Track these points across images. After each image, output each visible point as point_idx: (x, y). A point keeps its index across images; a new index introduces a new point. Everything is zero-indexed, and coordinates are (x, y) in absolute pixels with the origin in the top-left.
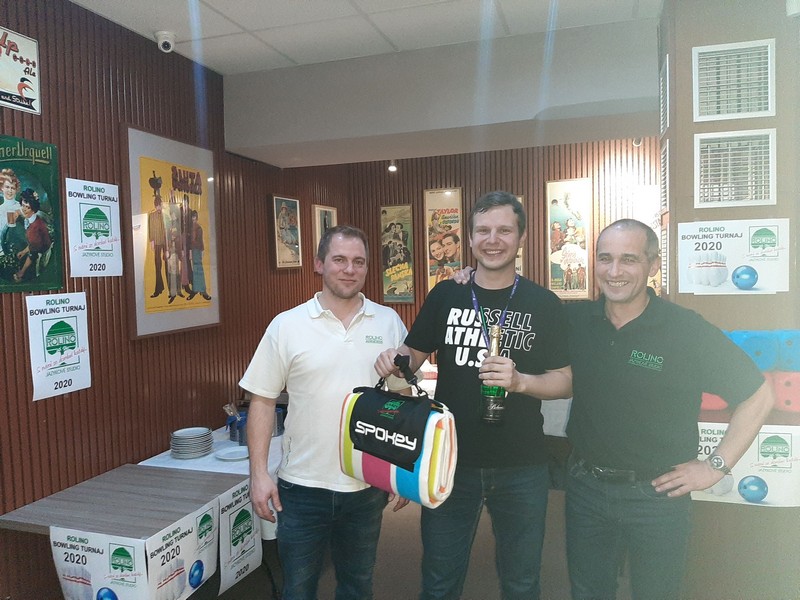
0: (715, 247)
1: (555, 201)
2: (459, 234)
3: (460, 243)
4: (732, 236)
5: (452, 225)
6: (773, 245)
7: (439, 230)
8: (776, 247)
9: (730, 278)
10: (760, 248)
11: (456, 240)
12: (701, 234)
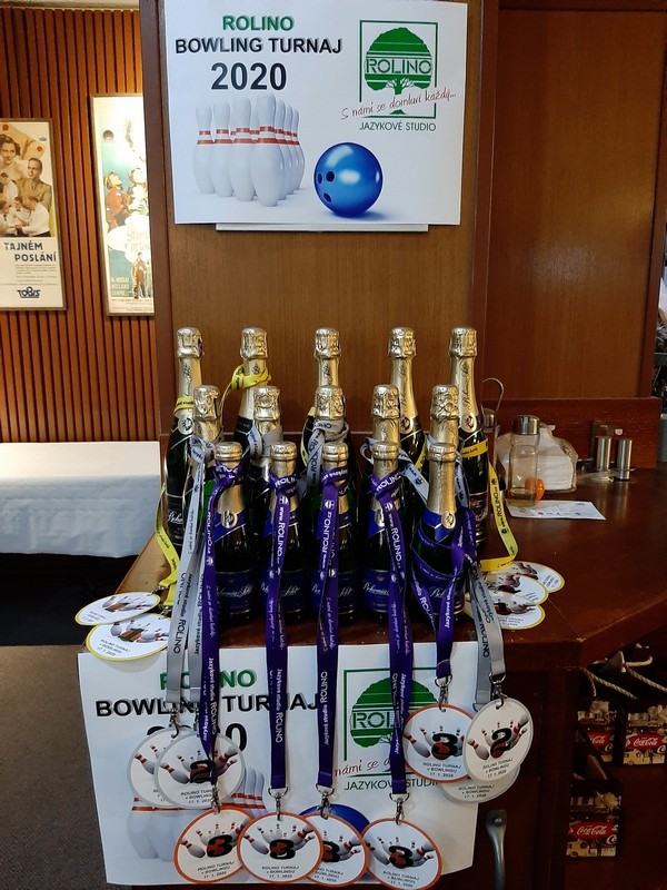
0: (266, 81)
1: (108, 134)
4: (312, 46)
6: (422, 81)
8: (431, 90)
9: (308, 179)
10: (389, 91)
12: (229, 35)
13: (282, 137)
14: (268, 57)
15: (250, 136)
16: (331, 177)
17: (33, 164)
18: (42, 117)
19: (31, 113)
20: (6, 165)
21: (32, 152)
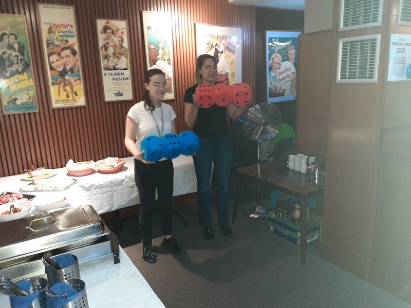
1: (149, 27)
2: (76, 48)
3: (78, 56)
5: (68, 39)
7: (56, 43)
11: (74, 53)
17: (120, 39)
18: (121, 18)
19: (116, 16)
20: (108, 39)
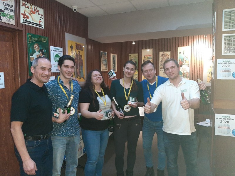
0: (227, 66)
1: (180, 53)
4: (232, 63)
5: (150, 59)
9: (231, 75)
12: (224, 62)
13: (229, 71)
14: (228, 64)
15: (225, 71)
16: (234, 75)
17: (167, 58)
18: (169, 51)
19: (167, 50)
20: (163, 58)
21: (167, 56)
